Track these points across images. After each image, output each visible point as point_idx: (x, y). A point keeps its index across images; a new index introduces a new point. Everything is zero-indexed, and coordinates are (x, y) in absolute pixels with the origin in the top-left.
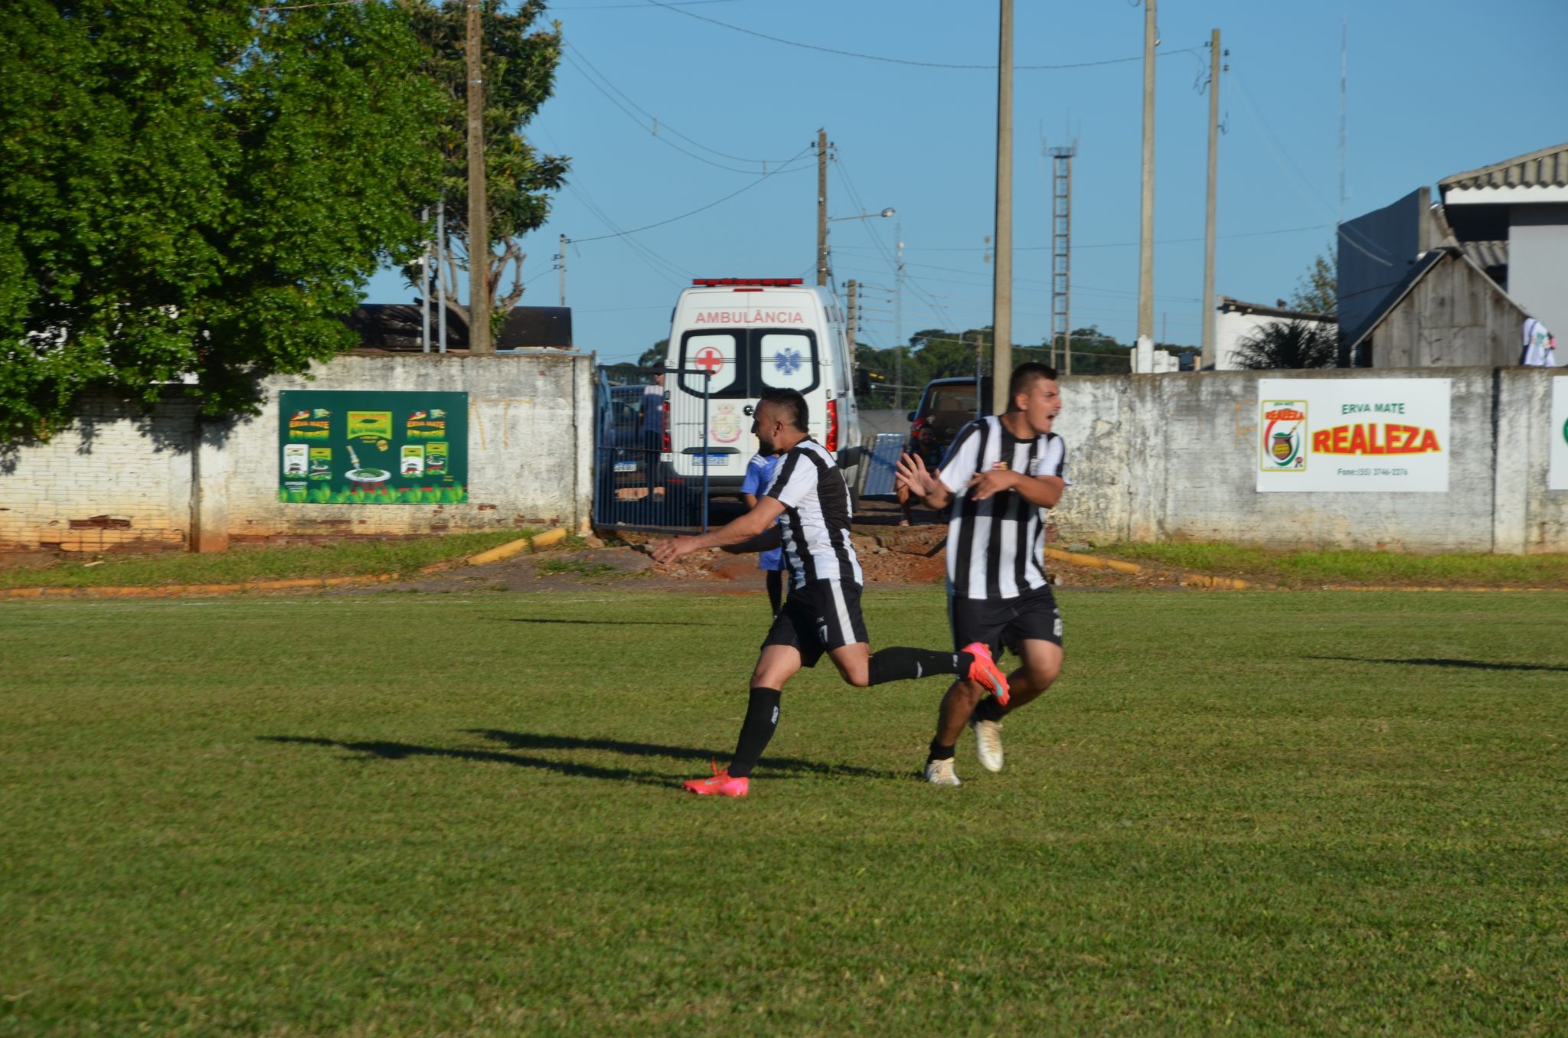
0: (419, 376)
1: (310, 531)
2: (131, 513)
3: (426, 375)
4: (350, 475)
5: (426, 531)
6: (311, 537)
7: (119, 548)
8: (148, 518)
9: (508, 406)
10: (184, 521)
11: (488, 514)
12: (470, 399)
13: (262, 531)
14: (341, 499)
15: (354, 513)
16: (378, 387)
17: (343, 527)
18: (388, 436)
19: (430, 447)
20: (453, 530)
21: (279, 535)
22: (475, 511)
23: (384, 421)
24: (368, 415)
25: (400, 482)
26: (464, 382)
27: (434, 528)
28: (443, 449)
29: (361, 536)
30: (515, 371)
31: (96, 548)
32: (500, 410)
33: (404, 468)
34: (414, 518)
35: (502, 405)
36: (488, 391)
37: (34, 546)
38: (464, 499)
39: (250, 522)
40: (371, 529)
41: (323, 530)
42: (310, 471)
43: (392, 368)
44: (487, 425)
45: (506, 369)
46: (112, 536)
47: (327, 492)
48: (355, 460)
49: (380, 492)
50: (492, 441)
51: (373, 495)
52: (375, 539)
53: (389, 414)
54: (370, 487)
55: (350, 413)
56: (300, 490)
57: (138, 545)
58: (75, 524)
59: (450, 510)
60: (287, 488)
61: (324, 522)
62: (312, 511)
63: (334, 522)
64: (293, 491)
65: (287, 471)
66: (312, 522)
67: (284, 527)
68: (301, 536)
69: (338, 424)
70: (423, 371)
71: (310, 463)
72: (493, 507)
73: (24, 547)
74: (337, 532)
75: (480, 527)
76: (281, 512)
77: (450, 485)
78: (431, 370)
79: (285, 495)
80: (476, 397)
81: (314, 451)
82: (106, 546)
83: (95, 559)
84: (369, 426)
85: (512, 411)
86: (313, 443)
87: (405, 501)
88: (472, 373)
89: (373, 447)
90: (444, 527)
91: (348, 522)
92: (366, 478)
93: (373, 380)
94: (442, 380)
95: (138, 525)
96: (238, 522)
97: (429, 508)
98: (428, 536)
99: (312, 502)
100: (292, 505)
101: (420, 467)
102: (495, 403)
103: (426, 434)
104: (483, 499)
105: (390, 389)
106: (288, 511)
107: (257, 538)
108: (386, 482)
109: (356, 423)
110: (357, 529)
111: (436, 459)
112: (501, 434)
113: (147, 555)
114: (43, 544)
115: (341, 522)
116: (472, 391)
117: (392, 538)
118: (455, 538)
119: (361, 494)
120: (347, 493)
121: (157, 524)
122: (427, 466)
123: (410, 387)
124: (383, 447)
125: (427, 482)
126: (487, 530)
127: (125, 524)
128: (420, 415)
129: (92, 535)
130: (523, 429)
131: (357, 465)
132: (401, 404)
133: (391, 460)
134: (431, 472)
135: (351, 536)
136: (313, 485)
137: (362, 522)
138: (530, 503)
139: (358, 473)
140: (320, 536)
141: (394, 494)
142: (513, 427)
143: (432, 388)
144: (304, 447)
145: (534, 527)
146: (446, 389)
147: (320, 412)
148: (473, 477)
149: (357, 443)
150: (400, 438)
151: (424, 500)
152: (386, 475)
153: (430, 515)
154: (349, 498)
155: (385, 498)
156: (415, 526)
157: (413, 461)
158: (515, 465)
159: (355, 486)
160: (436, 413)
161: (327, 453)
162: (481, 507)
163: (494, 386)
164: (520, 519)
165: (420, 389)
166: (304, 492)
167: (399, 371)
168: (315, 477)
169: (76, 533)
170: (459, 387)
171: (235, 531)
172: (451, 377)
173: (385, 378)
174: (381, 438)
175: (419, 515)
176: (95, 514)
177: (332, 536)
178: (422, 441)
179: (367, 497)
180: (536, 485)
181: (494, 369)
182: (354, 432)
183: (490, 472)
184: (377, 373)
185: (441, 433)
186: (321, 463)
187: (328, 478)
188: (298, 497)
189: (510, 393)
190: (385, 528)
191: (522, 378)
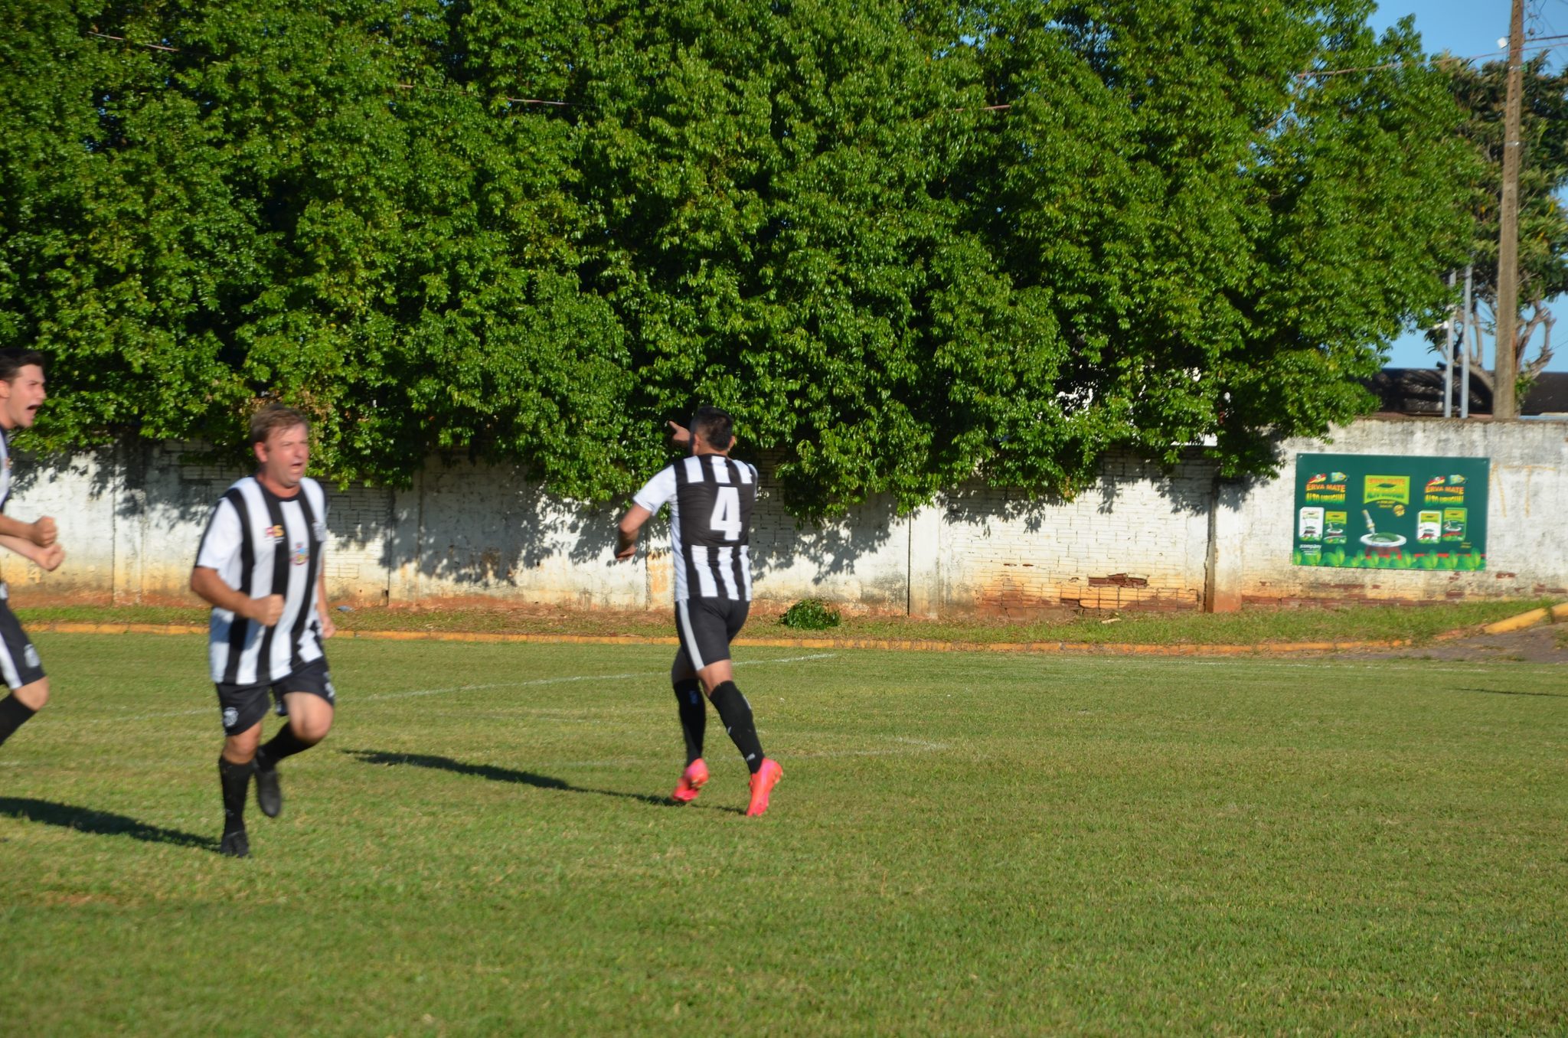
0: (1439, 441)
1: (1323, 595)
2: (1148, 572)
3: (1447, 440)
4: (1365, 539)
5: (1441, 598)
6: (1324, 601)
7: (1135, 606)
8: (1165, 577)
9: (1531, 472)
10: (1199, 581)
11: (1506, 582)
12: (1491, 466)
13: (1275, 593)
14: (1355, 563)
15: (1368, 578)
16: (1398, 451)
17: (1356, 591)
18: (1406, 500)
19: (1448, 513)
20: (1469, 597)
21: (1292, 597)
22: (1493, 579)
23: (1402, 485)
24: (1386, 479)
25: (1416, 548)
26: (1486, 447)
27: (1449, 595)
28: (1462, 515)
29: (1375, 601)
30: (1540, 437)
31: (1113, 605)
32: (1522, 476)
33: (1420, 534)
34: (1429, 584)
35: (1525, 472)
36: (1510, 457)
37: (1055, 602)
38: (1481, 567)
39: (1263, 584)
40: (1385, 594)
41: (1336, 594)
42: (1325, 534)
43: (1412, 433)
44: (1508, 492)
45: (1530, 435)
46: (1129, 594)
47: (1342, 556)
48: (1370, 524)
49: (1395, 557)
50: (1513, 508)
51: (1387, 560)
52: (1389, 604)
53: (1407, 479)
54: (1385, 551)
55: (1367, 477)
56: (1314, 553)
57: (1154, 603)
58: (1094, 581)
59: (1466, 577)
60: (1302, 551)
61: (1337, 586)
62: (1326, 574)
63: (1347, 587)
64: (1307, 554)
65: (1301, 534)
66: (1325, 586)
67: (1297, 590)
68: (1314, 599)
69: (1354, 488)
70: (1443, 436)
71: (1325, 527)
72: (1511, 575)
73: (1046, 603)
74: (1350, 596)
75: (1497, 595)
76: (1295, 575)
77: (1467, 552)
78: (1452, 435)
79: (1299, 558)
80: (1498, 463)
81: (1330, 515)
82: (1123, 604)
83: (1112, 616)
84: (1387, 490)
85: (1535, 478)
86: (1328, 507)
87: (1420, 567)
88: (1494, 439)
89: (1389, 512)
90: (1460, 595)
91: (1362, 586)
92: (1381, 543)
93: (1392, 444)
94: (1462, 445)
95: (1154, 584)
96: (1251, 583)
97: (1445, 575)
98: (1442, 603)
99: (1326, 565)
100: (1306, 568)
101: (1437, 533)
102: (1518, 469)
103: (1445, 500)
104: (1502, 567)
105: (1409, 454)
106: (1301, 574)
107: (1270, 600)
108: (1401, 548)
109: (1373, 487)
110: (1371, 594)
111: (1454, 525)
112: (1523, 501)
113: (1162, 614)
114: (1063, 600)
115: (1355, 586)
116: (1494, 458)
117: (1406, 604)
118: (1471, 605)
119: (1376, 558)
120: (1362, 557)
121: (1173, 583)
122: (1444, 532)
123: (1429, 452)
124: (1400, 513)
125: (1444, 548)
126: (1505, 598)
127: (1142, 582)
128: (1439, 481)
129: (1110, 592)
130: (1546, 496)
131: (1373, 530)
132: (1420, 470)
133: (1408, 525)
134: (1448, 538)
135: (1364, 601)
136: (1327, 548)
137: (1376, 587)
138: (1550, 572)
139: (1373, 538)
140: (1333, 600)
141: (1409, 559)
142: (1536, 494)
143: (1453, 453)
144: (1321, 510)
145: (1554, 597)
146: (1467, 454)
147: (1337, 476)
148: (1491, 544)
149: (1373, 507)
150: (1417, 502)
151: (1440, 566)
152: (1402, 540)
153: (1445, 582)
154: (1363, 562)
155: (1401, 564)
156: (1429, 593)
157: (1429, 527)
158: (1536, 533)
159: (1369, 550)
160: (1456, 479)
161: (1343, 517)
162: (1499, 575)
163: (1517, 453)
164: (1540, 589)
165: (1440, 454)
166: (1319, 556)
167: (1419, 435)
168: (1329, 540)
169: (1095, 590)
170: (1480, 453)
171: (1249, 592)
172: (1472, 443)
173: (1405, 443)
174: (1397, 503)
175: (1435, 581)
176: (1113, 572)
177: (1345, 601)
178: (1441, 507)
179: (1381, 562)
180: (1558, 554)
181: (1517, 435)
182: (1370, 496)
183: (1509, 540)
184: (1397, 437)
185: (1460, 499)
186: (1336, 527)
187: (1343, 541)
188: (1312, 561)
189: (1533, 460)
190: (1400, 594)
191: (1547, 445)
